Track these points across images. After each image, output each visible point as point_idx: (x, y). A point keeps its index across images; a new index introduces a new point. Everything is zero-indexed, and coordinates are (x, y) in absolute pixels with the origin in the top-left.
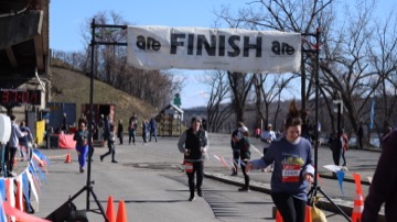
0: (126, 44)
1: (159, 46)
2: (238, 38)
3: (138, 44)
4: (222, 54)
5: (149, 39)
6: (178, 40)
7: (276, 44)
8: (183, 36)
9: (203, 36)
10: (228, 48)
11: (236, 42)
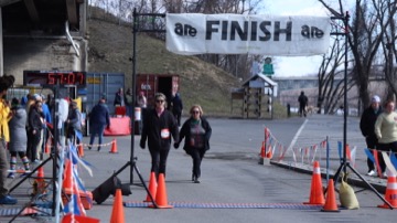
0: (165, 31)
1: (196, 32)
2: (269, 23)
3: (176, 32)
4: (254, 38)
5: (186, 26)
6: (214, 26)
7: (305, 28)
8: (217, 23)
9: (237, 23)
10: (260, 33)
11: (267, 27)
